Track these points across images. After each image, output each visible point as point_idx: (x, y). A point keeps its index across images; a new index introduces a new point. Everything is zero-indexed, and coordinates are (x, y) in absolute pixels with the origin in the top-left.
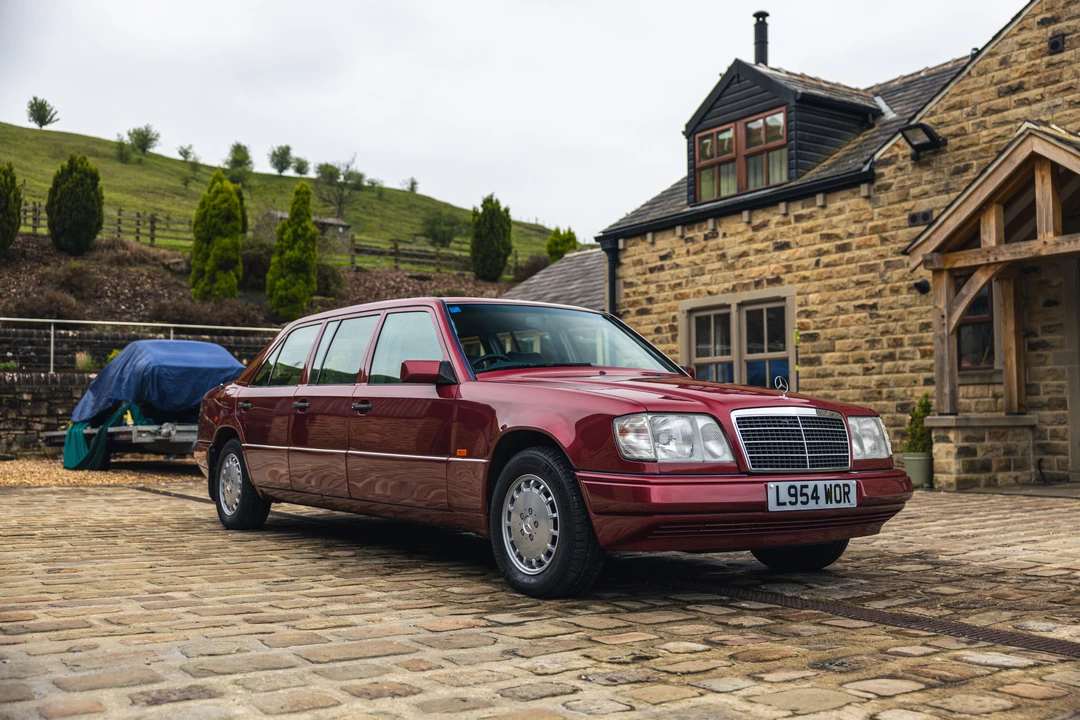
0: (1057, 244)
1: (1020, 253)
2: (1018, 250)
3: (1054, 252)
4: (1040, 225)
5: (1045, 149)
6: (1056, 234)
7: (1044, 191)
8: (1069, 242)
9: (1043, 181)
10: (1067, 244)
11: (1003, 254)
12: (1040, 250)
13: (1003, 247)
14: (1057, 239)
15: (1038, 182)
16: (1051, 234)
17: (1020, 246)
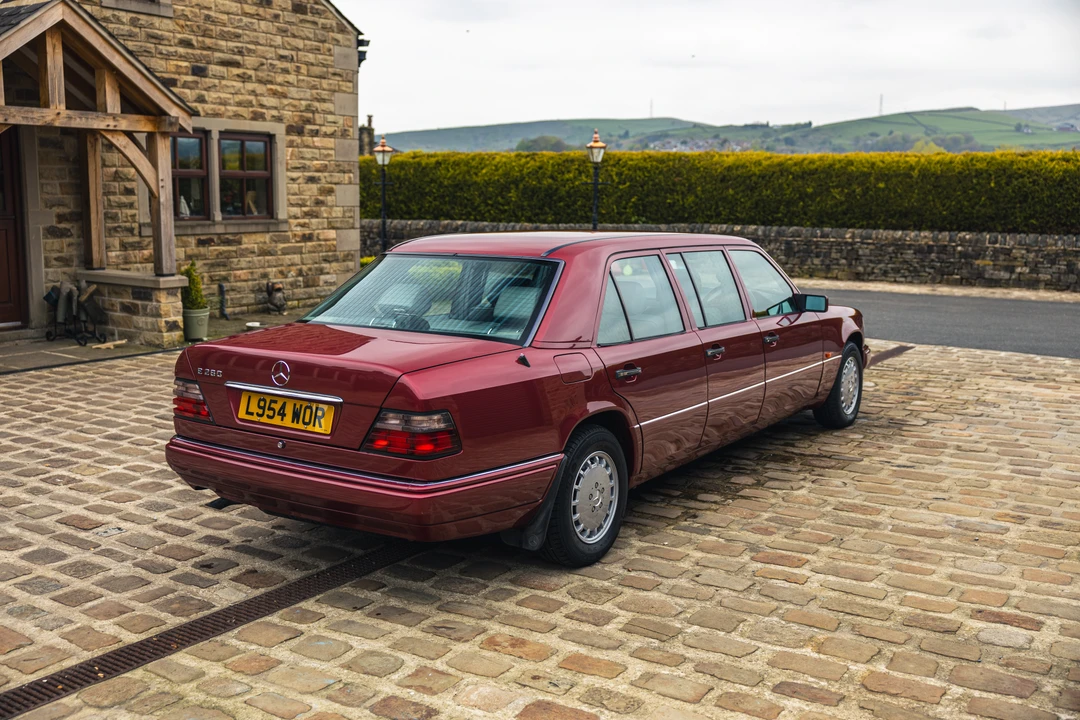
0: (70, 118)
1: (32, 118)
2: (30, 115)
3: (67, 126)
4: (53, 93)
5: (74, 21)
6: (67, 108)
7: (55, 59)
8: (80, 118)
9: (54, 49)
10: (78, 120)
11: (14, 116)
12: (53, 120)
13: (13, 109)
14: (68, 112)
15: (49, 49)
16: (63, 107)
17: (32, 112)
